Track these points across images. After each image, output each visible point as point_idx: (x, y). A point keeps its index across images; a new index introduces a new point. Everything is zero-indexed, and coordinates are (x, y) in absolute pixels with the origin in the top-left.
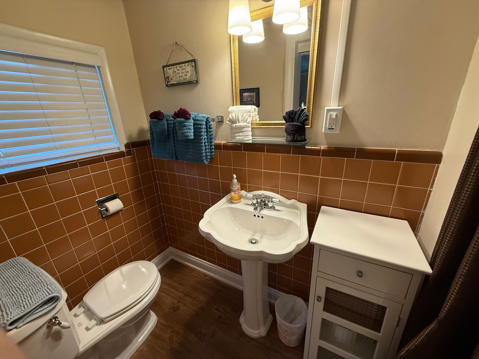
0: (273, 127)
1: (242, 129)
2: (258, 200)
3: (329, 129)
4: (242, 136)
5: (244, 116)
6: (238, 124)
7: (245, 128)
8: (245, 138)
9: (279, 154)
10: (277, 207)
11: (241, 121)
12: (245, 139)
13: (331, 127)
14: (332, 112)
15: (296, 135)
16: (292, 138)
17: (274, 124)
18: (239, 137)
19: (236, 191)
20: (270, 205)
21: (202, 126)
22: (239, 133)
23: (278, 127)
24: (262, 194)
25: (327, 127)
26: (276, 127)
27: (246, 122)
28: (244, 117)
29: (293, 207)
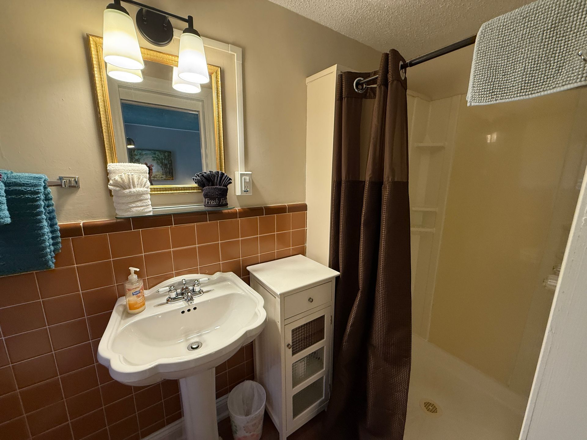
0: (180, 192)
1: (141, 197)
2: (177, 291)
3: (245, 191)
4: (142, 206)
5: (141, 178)
6: (133, 190)
7: (146, 194)
8: (146, 208)
9: (192, 224)
10: (204, 289)
11: (138, 184)
12: (146, 210)
13: (246, 189)
14: (245, 176)
15: (222, 199)
16: (217, 203)
17: (183, 188)
18: (137, 209)
19: (140, 293)
20: (197, 289)
21: (39, 195)
22: (136, 203)
23: (188, 191)
24: (182, 280)
25: (243, 190)
26: (186, 192)
27: (144, 186)
28: (140, 180)
29: (221, 280)
